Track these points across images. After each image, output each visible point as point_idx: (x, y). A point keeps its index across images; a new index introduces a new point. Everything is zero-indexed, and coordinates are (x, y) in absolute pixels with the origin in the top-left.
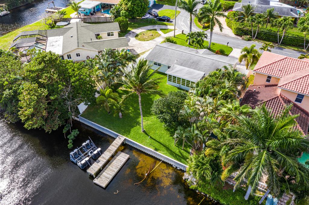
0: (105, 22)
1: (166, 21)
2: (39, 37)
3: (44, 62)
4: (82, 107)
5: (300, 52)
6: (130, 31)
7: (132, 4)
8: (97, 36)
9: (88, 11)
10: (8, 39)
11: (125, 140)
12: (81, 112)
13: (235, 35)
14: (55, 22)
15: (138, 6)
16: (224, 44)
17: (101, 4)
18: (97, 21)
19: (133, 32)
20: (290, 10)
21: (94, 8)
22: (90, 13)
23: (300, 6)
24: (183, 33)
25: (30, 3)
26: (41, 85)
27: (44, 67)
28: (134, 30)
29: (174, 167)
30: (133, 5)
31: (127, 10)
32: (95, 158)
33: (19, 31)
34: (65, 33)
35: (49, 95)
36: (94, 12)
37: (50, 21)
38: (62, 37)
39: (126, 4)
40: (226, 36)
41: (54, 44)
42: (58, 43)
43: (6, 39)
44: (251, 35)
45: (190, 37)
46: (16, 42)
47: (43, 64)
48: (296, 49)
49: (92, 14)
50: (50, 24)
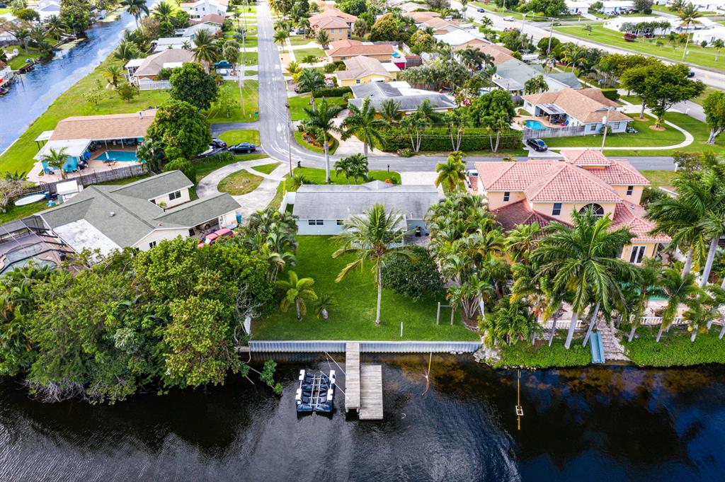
1: (249, 152)
7: (185, 131)
9: (73, 162)
11: (361, 346)
13: (383, 151)
14: (11, 200)
16: (379, 169)
18: (109, 179)
20: (440, 99)
22: (78, 165)
23: (441, 90)
24: (299, 166)
28: (204, 180)
29: (453, 355)
30: (189, 132)
31: (180, 144)
36: (84, 162)
38: (84, 221)
41: (82, 238)
42: (87, 234)
44: (411, 147)
45: (342, 167)
48: (483, 155)
49: (82, 168)
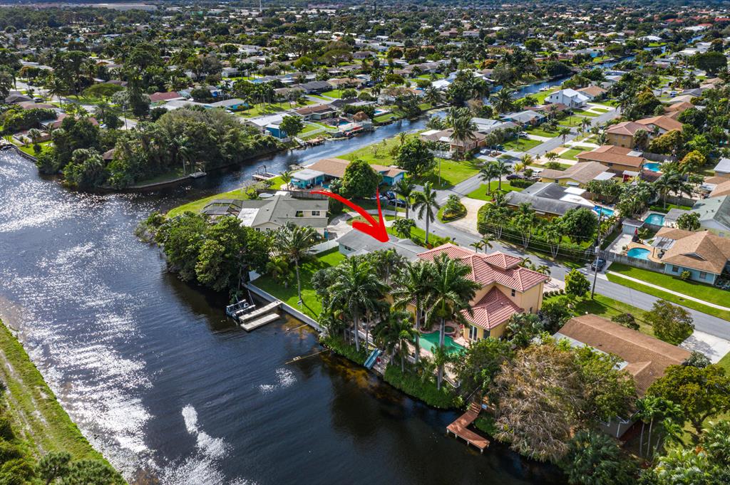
0: (319, 199)
2: (233, 207)
3: (229, 224)
4: (254, 275)
5: (544, 259)
6: (345, 213)
7: (354, 179)
8: (299, 214)
9: (303, 183)
10: (199, 205)
11: (282, 304)
12: (251, 280)
14: (259, 192)
15: (362, 184)
17: (325, 175)
19: (348, 215)
21: (314, 179)
22: (306, 186)
25: (235, 164)
26: (221, 243)
27: (228, 228)
28: (350, 213)
30: (356, 181)
31: (348, 187)
32: (249, 311)
33: (213, 199)
34: (263, 205)
35: (226, 252)
36: (312, 185)
37: (252, 191)
38: (258, 209)
39: (348, 180)
40: (465, 232)
41: (246, 216)
42: (250, 215)
43: (195, 206)
44: (494, 234)
46: (206, 209)
47: (227, 226)
48: (542, 256)
49: (308, 188)
50: (251, 195)
